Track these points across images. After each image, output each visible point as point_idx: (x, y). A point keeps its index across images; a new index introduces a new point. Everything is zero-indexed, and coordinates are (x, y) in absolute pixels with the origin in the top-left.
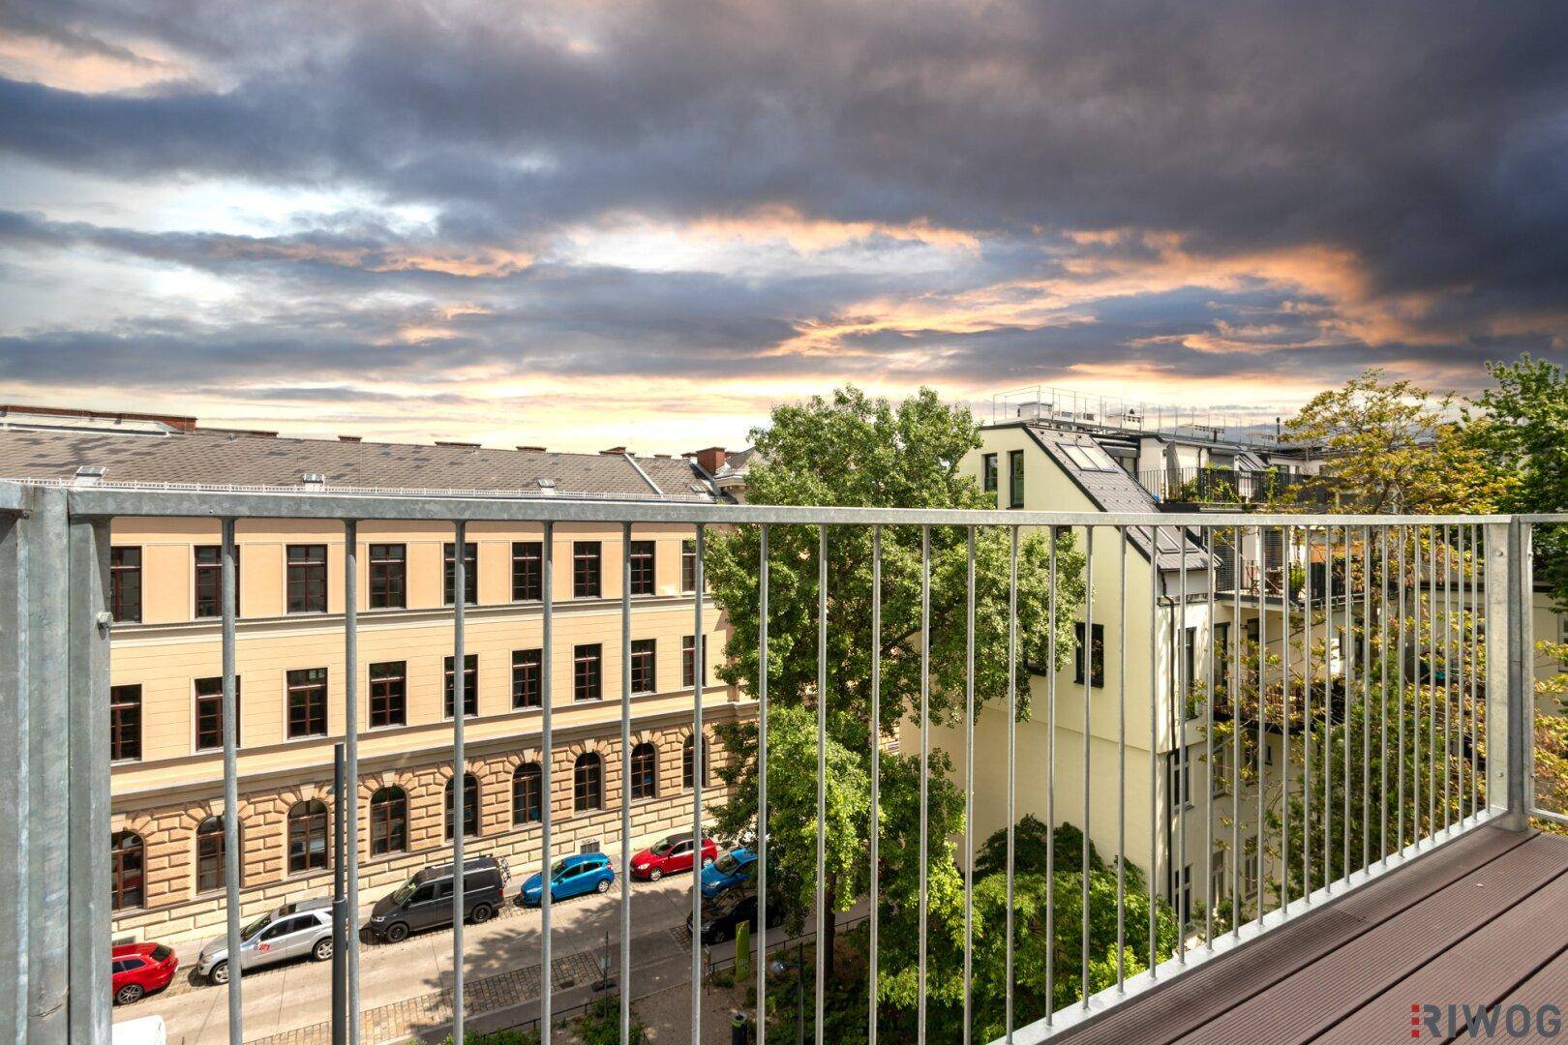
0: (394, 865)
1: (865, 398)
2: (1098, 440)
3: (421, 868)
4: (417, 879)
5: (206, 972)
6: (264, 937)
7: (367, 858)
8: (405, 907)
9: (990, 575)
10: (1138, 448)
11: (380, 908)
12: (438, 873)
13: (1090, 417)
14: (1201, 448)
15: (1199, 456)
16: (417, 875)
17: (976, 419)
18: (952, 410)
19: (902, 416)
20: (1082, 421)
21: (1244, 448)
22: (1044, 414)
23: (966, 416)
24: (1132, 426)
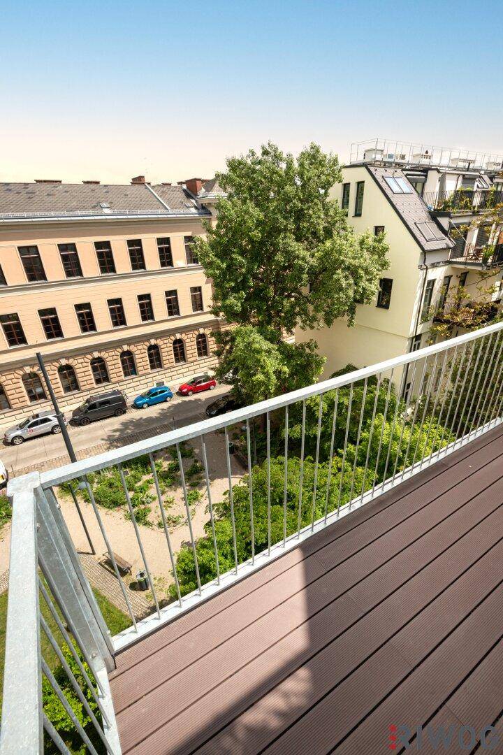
0: (76, 396)
1: (279, 151)
2: (405, 172)
3: (89, 396)
4: (88, 401)
5: (10, 441)
6: (29, 427)
7: (63, 394)
8: (86, 412)
9: (342, 258)
10: (426, 176)
11: (75, 413)
12: (96, 398)
13: (403, 157)
14: (459, 175)
15: (458, 180)
16: (87, 400)
17: (341, 163)
18: (328, 157)
19: (300, 165)
20: (399, 161)
21: (482, 172)
22: (379, 157)
23: (336, 161)
24: (425, 162)
